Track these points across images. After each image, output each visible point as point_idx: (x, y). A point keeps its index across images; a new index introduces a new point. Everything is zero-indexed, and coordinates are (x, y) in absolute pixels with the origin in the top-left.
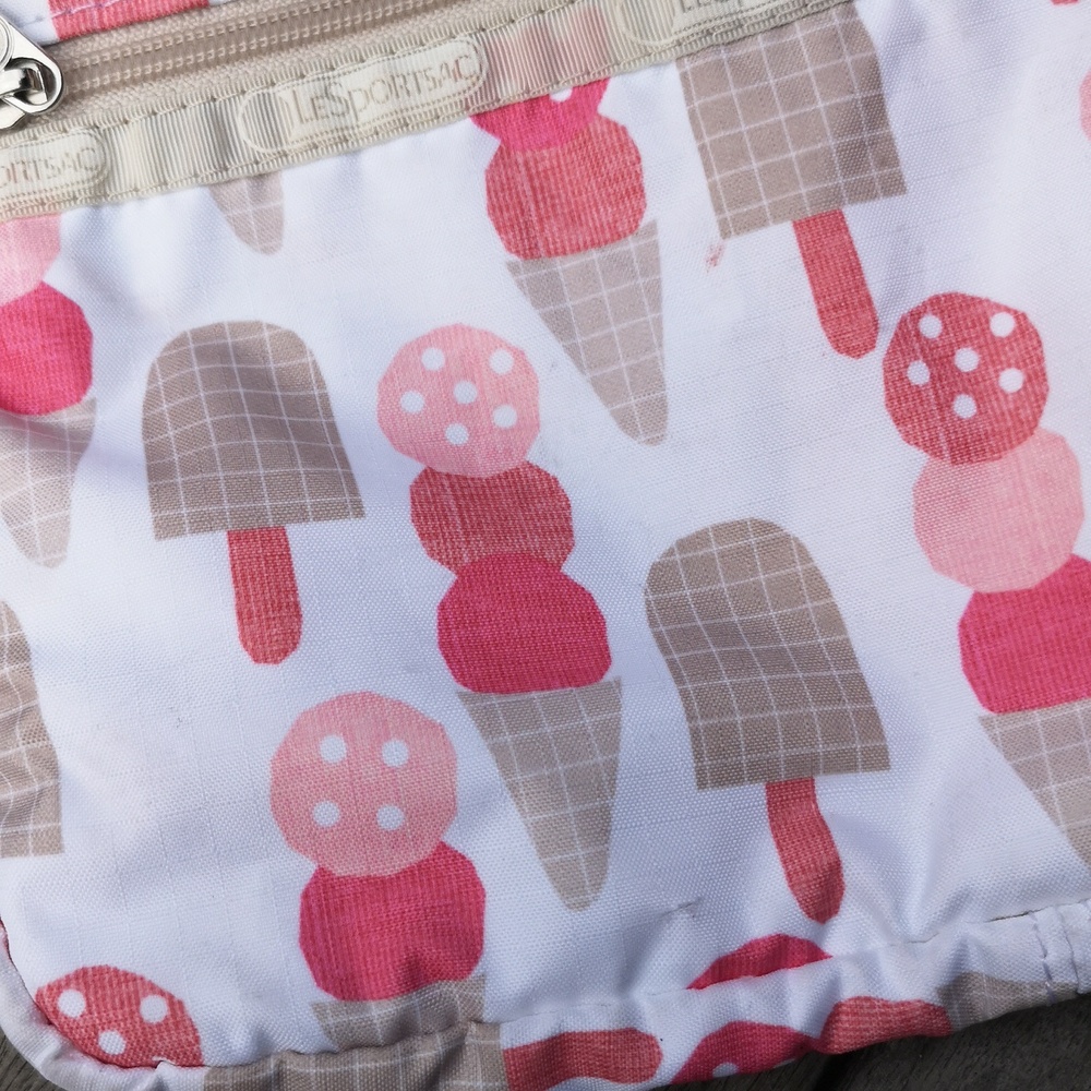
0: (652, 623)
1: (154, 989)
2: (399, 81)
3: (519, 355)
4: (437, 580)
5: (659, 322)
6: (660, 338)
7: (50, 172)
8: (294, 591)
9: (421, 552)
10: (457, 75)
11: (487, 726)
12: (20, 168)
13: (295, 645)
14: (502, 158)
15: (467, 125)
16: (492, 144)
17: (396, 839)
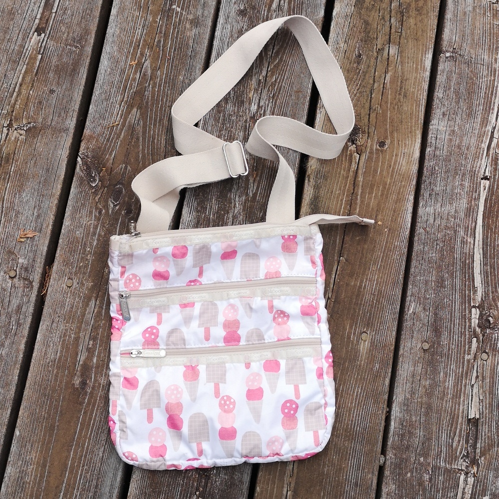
1: (134, 454)
2: (177, 360)
3: (182, 389)
7: (138, 363)
8: (153, 416)
10: (183, 362)
11: (170, 432)
13: (152, 422)
14: (185, 370)
15: (183, 367)
17: (160, 443)
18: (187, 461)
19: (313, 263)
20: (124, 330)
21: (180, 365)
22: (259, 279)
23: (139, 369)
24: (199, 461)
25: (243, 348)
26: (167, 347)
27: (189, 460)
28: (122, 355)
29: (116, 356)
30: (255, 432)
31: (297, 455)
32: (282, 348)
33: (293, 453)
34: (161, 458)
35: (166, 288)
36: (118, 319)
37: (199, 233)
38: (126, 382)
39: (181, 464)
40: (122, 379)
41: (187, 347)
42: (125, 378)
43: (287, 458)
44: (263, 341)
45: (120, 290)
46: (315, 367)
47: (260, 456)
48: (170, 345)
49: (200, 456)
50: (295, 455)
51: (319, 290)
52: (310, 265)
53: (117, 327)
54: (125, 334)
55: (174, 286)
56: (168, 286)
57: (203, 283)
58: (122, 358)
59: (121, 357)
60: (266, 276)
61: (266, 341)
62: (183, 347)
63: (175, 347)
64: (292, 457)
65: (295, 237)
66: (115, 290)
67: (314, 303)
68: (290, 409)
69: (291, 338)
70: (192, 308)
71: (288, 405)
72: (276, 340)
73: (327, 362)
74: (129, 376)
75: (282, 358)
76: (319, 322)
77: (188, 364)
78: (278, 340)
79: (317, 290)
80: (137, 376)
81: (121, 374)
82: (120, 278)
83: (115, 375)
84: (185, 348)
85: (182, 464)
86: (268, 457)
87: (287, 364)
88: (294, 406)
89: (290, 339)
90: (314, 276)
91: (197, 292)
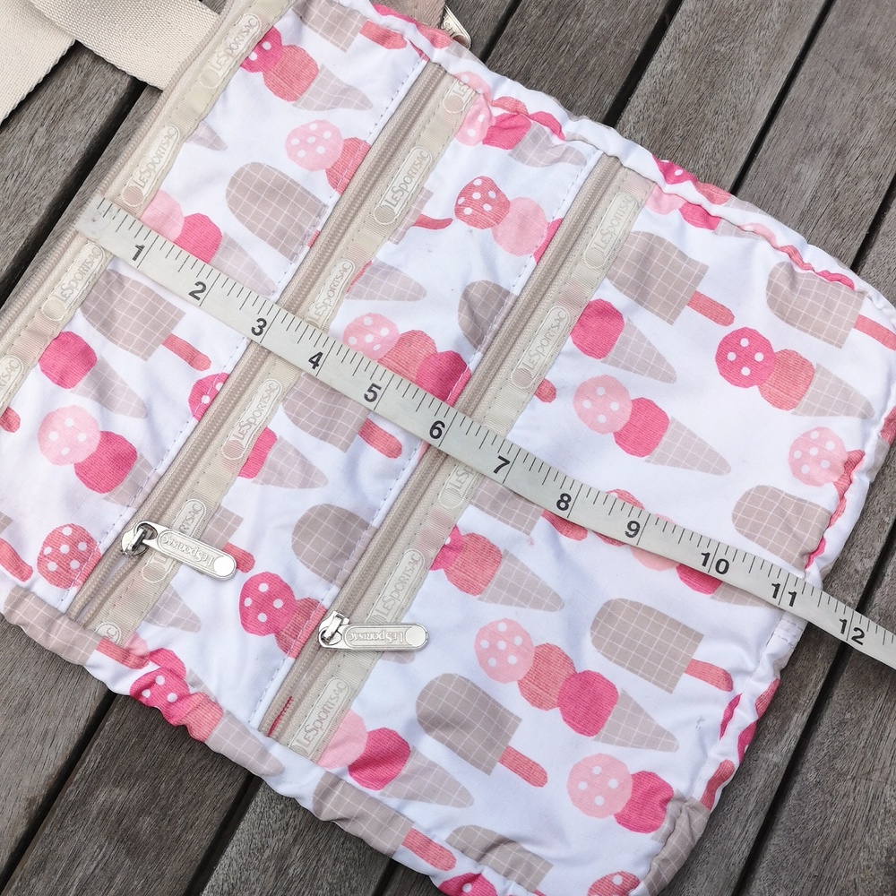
0: (610, 659)
1: (612, 875)
2: (402, 579)
3: (505, 620)
4: (556, 714)
5: (533, 573)
6: (538, 577)
7: (335, 700)
8: (530, 760)
9: (544, 712)
10: (416, 562)
11: (608, 740)
12: (326, 707)
13: (546, 773)
14: (448, 573)
15: (431, 573)
16: (441, 572)
17: (622, 786)
18: (722, 734)
19: (385, 38)
20: (197, 683)
21: (421, 579)
22: (329, 211)
23: (355, 707)
24: (743, 701)
25: (489, 369)
26: (339, 582)
27: (724, 726)
28: (275, 733)
29: (264, 753)
30: (748, 493)
31: (886, 415)
32: (568, 265)
33: (875, 423)
34: (671, 807)
35: (161, 478)
36: (148, 680)
37: (56, 273)
38: (368, 772)
39: (722, 759)
40: (349, 779)
41: (375, 523)
42: (354, 768)
43: (879, 449)
44: (509, 302)
45: (63, 607)
46: (676, 216)
47: (830, 519)
48: (338, 570)
49: (730, 687)
50: (883, 421)
51: (468, 73)
52: (382, 51)
53: (172, 697)
54: (212, 686)
55: (173, 452)
56: (161, 470)
57: (228, 370)
58: (284, 739)
59: (277, 740)
60: (334, 186)
61: (516, 291)
62: (366, 534)
63: (353, 559)
64: (883, 431)
65: (271, 35)
66: (50, 624)
67: (497, 112)
68: (746, 357)
69: (559, 216)
70: (276, 447)
71: (732, 356)
72: (532, 262)
73: (679, 180)
74: (356, 751)
75: (595, 286)
76: (557, 130)
77: (433, 553)
78: (539, 257)
79: (465, 79)
80: (372, 726)
81: (334, 770)
82: (24, 584)
83: (323, 793)
84: (377, 531)
85: (723, 754)
86: (842, 498)
87: (620, 284)
88: (745, 342)
89: (561, 221)
90: (424, 62)
91: (241, 403)
